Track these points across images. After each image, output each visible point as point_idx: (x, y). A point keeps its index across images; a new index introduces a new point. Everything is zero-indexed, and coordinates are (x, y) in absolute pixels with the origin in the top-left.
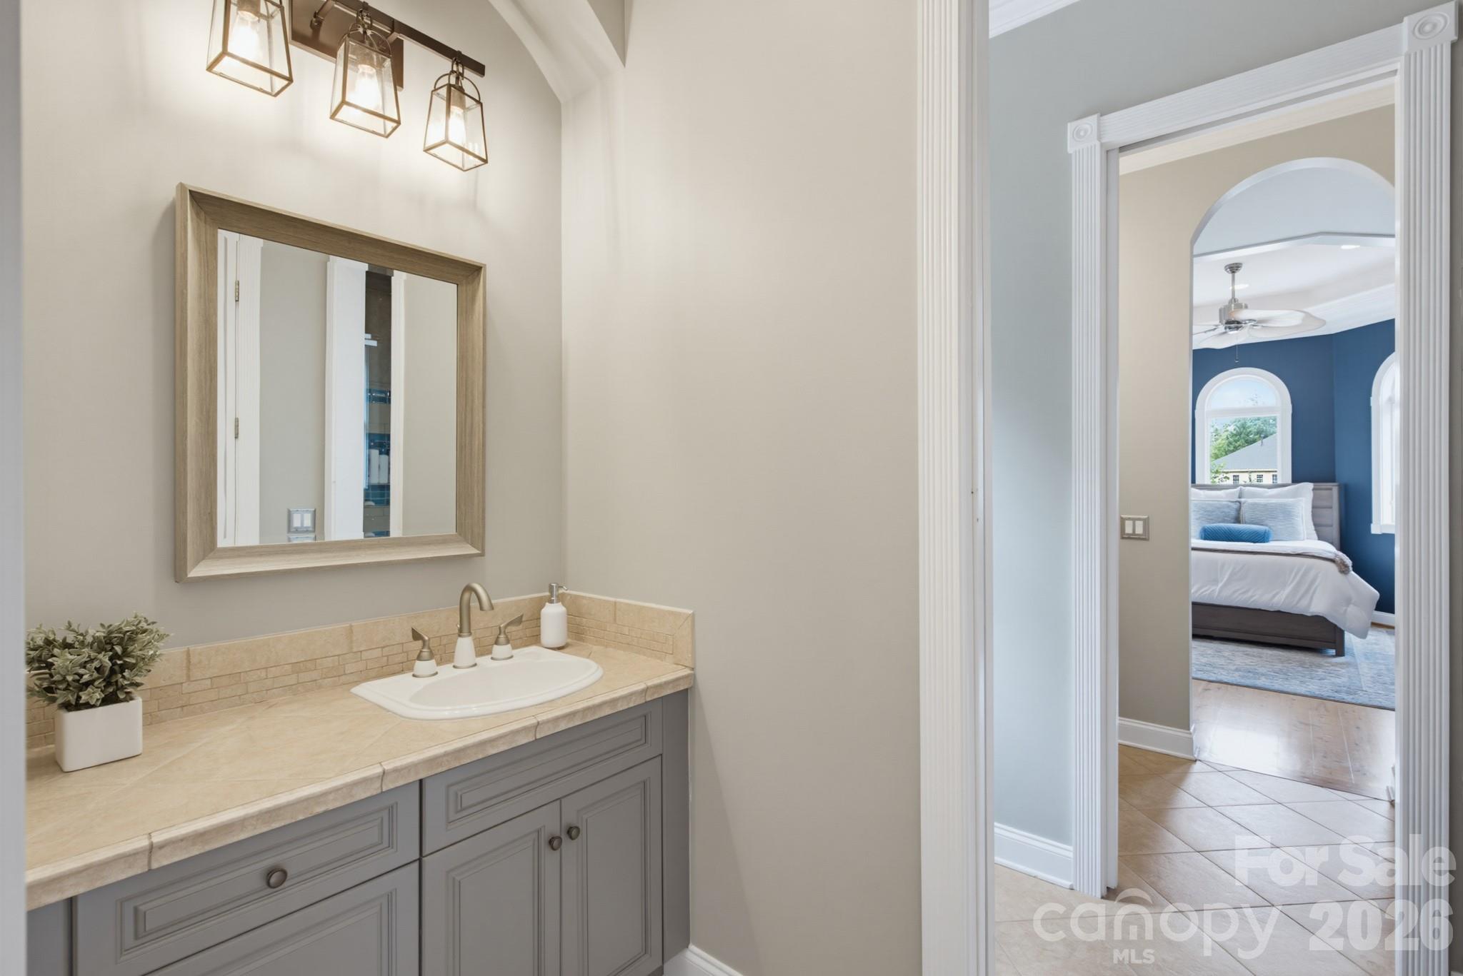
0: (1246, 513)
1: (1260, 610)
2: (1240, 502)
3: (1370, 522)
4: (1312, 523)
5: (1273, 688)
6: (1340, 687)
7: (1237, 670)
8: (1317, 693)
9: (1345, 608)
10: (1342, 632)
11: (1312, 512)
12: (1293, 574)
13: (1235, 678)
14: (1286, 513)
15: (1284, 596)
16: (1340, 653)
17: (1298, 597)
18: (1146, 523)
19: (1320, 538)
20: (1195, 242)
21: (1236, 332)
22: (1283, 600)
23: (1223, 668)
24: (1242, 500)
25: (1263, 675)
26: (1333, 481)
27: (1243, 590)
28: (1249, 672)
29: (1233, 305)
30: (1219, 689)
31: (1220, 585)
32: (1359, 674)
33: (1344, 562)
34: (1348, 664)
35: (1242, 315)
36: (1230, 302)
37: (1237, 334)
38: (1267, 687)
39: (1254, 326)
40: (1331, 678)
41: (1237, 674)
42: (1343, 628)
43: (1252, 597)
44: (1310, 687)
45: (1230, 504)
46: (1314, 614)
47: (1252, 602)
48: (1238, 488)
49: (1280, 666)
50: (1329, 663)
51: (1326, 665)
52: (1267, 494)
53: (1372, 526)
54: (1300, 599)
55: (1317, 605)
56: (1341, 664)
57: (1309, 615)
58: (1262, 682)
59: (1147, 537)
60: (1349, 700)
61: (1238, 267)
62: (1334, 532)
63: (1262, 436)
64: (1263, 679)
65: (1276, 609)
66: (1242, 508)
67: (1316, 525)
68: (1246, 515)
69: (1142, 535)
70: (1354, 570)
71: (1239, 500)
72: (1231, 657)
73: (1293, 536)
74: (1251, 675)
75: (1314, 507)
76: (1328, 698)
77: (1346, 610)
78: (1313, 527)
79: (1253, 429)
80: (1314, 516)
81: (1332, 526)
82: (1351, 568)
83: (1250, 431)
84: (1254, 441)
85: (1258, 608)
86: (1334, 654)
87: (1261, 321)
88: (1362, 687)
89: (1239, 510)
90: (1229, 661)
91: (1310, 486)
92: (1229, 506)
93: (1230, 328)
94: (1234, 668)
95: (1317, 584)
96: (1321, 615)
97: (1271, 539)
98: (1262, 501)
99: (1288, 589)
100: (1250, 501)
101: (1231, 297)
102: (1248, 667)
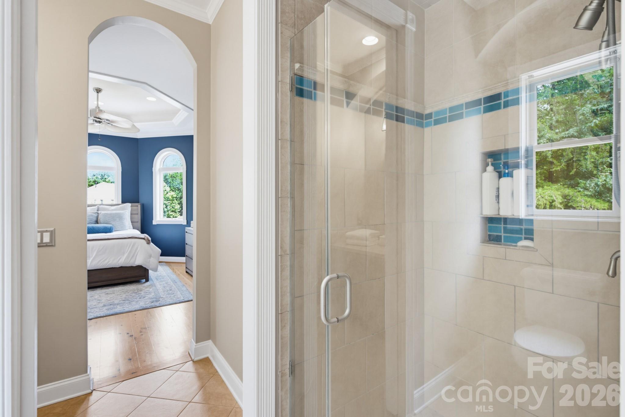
0: (101, 218)
1: (112, 268)
2: (98, 213)
3: (153, 220)
4: (130, 222)
5: (124, 311)
6: (152, 299)
7: (104, 306)
8: (145, 306)
10: (148, 270)
11: (131, 216)
12: (128, 248)
13: (104, 312)
14: (120, 217)
15: (124, 259)
16: (147, 280)
17: (130, 259)
18: (52, 234)
19: (134, 228)
20: (90, 43)
21: (99, 124)
22: (123, 261)
23: (96, 307)
24: (99, 212)
25: (118, 304)
26: (138, 202)
27: (104, 260)
28: (111, 305)
29: (97, 110)
30: (96, 323)
31: (91, 259)
32: (157, 290)
33: (148, 239)
34: (151, 286)
35: (104, 116)
36: (96, 107)
37: (100, 125)
38: (121, 311)
39: (108, 123)
40: (148, 296)
41: (105, 308)
42: (148, 269)
43: (109, 262)
44: (141, 304)
45: (93, 214)
46: (137, 265)
47: (109, 264)
48: (97, 206)
49: (124, 296)
50: (144, 287)
51: (143, 288)
52: (110, 209)
53: (153, 221)
54: (130, 260)
55: (138, 261)
56: (149, 286)
57: (135, 266)
58: (119, 309)
59: (53, 244)
60: (158, 305)
61: (100, 91)
62: (139, 225)
63: (96, 183)
64: (118, 307)
65: (120, 266)
66: (99, 216)
67: (132, 222)
68: (101, 219)
69: (49, 243)
70: (152, 242)
71: (97, 212)
72: (99, 298)
73: (123, 228)
74: (112, 306)
75: (131, 214)
76: (150, 307)
77: (150, 260)
78: (131, 223)
79: (92, 180)
80: (131, 218)
81: (138, 222)
82: (151, 241)
83: (91, 181)
84: (92, 185)
85: (111, 267)
86: (145, 281)
87: (113, 122)
88: (160, 296)
89: (97, 217)
90: (99, 301)
91: (129, 205)
92: (92, 215)
93: (96, 121)
94: (102, 305)
95: (137, 251)
96: (140, 265)
97: (113, 230)
98: (109, 212)
99: (126, 255)
100: (103, 212)
101: (96, 106)
102: (109, 302)
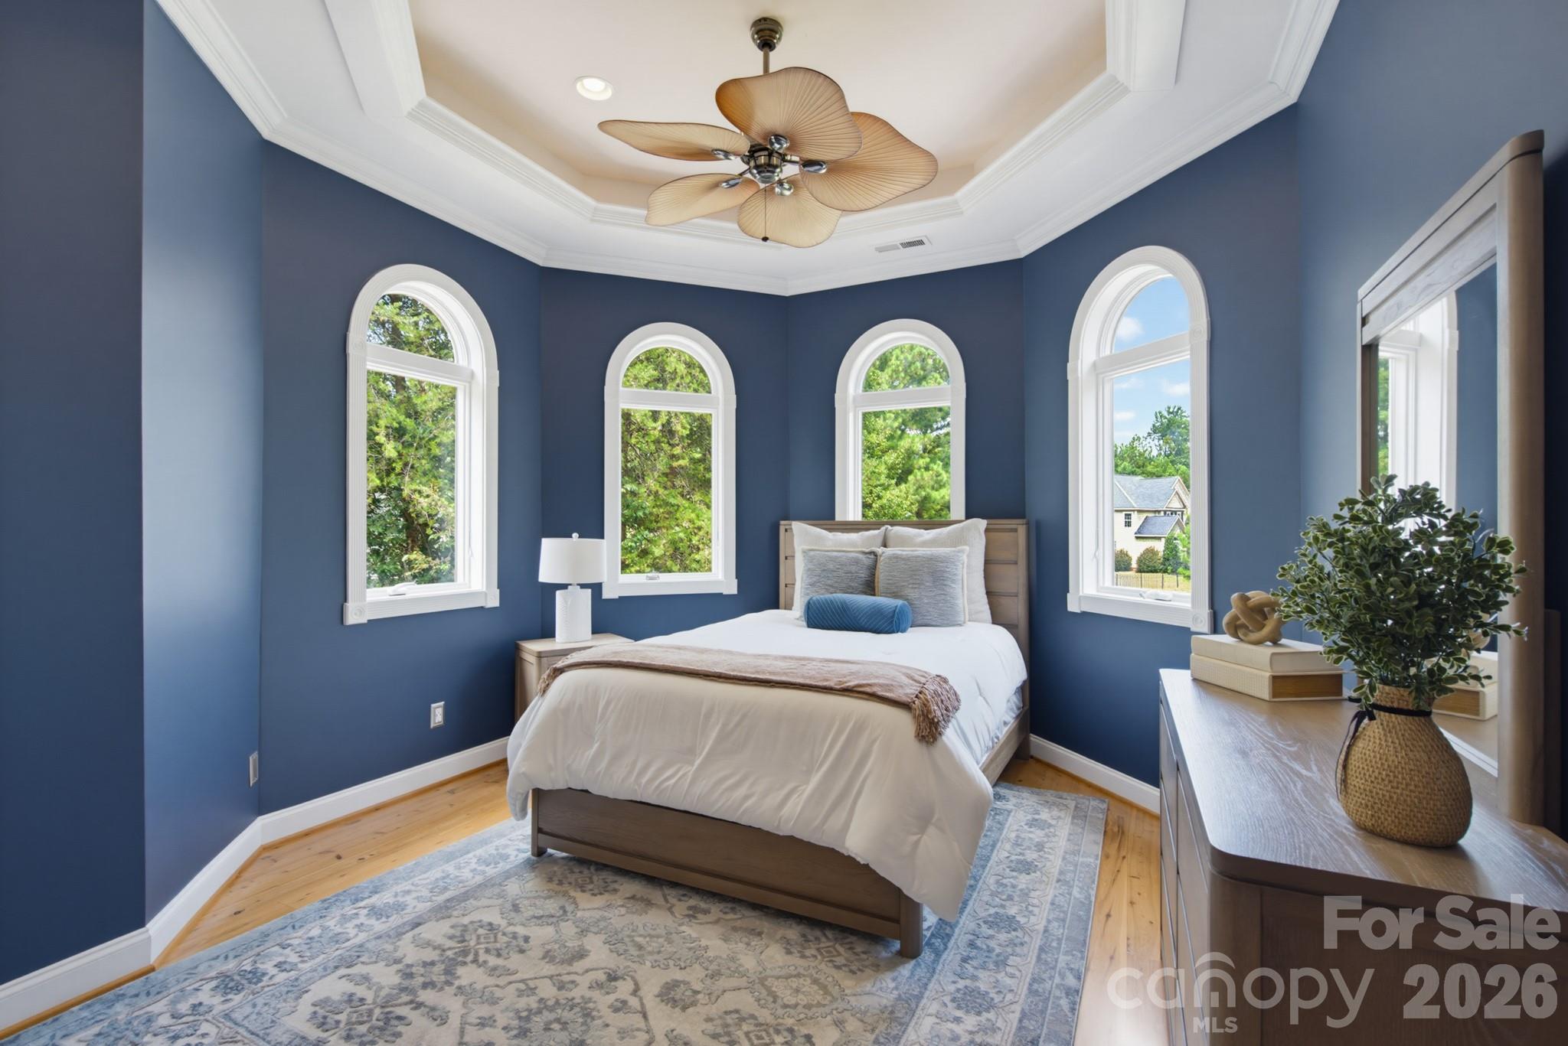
0: (883, 576)
2: (875, 557)
3: (1066, 589)
4: (983, 591)
9: (915, 838)
11: (985, 569)
12: (828, 743)
15: (803, 802)
16: (909, 950)
17: (831, 800)
19: (995, 618)
24: (883, 550)
26: (1021, 515)
27: (734, 780)
31: (698, 762)
33: (930, 710)
43: (748, 796)
45: (859, 558)
47: (747, 809)
48: (883, 529)
52: (919, 540)
53: (1069, 596)
62: (1020, 607)
65: (787, 832)
66: (879, 566)
67: (989, 592)
68: (884, 579)
71: (876, 549)
75: (987, 562)
78: (985, 598)
80: (987, 578)
81: (1015, 597)
86: (896, 952)
89: (873, 569)
91: (986, 523)
92: (857, 563)
98: (910, 552)
100: (894, 553)
